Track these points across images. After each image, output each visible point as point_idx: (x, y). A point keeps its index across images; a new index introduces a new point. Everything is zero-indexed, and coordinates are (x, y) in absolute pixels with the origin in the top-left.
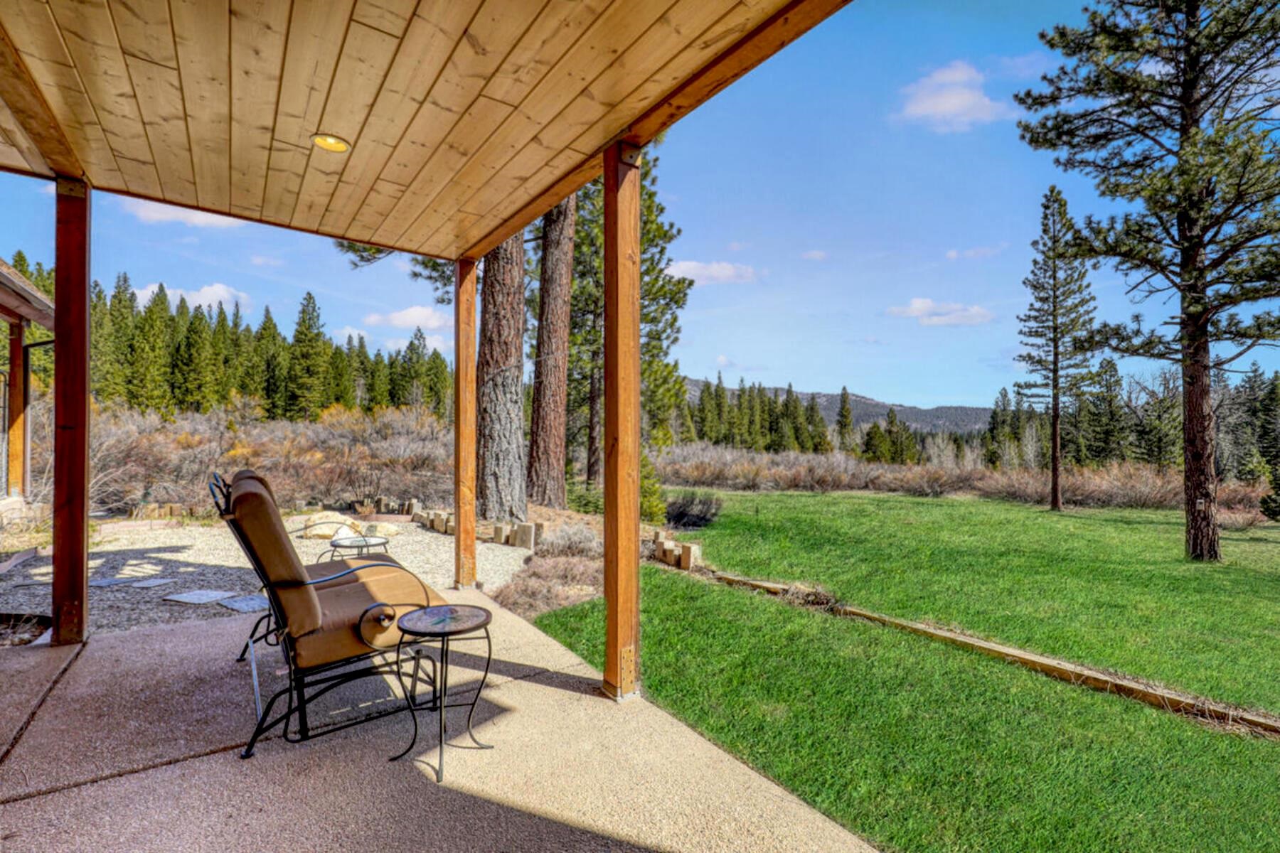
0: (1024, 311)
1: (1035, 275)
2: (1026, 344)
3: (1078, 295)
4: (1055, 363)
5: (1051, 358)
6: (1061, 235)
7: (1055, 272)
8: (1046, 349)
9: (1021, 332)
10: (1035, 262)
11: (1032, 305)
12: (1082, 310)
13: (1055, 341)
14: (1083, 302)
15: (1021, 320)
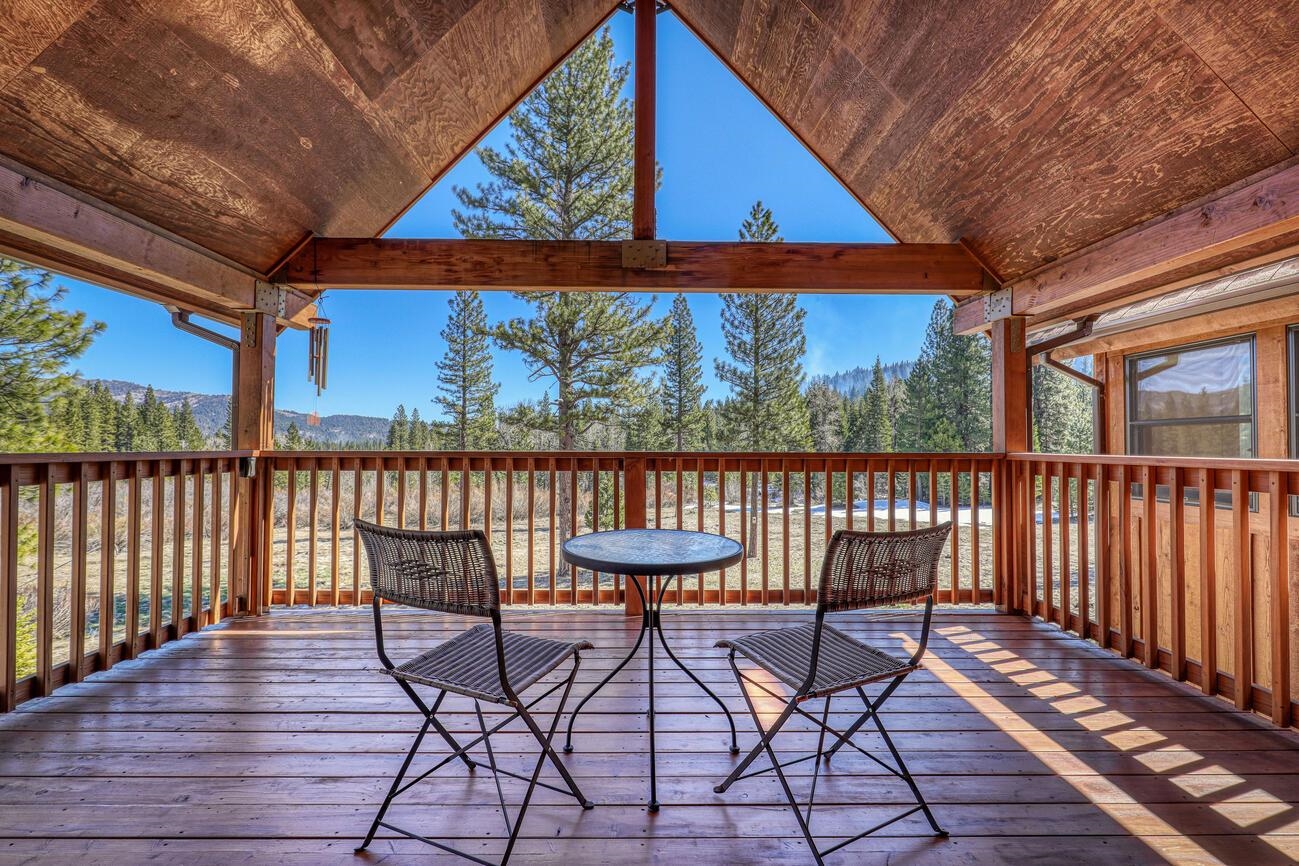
0: (440, 359)
1: (450, 329)
2: (442, 389)
3: (480, 353)
4: (464, 407)
5: (461, 403)
6: (470, 300)
7: (465, 330)
8: (458, 395)
9: (439, 379)
10: (451, 318)
11: (446, 354)
12: (483, 365)
13: (465, 388)
14: (484, 359)
15: (439, 366)
